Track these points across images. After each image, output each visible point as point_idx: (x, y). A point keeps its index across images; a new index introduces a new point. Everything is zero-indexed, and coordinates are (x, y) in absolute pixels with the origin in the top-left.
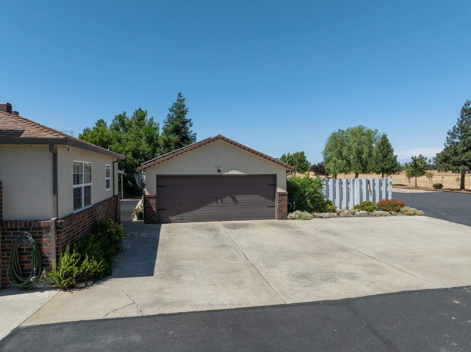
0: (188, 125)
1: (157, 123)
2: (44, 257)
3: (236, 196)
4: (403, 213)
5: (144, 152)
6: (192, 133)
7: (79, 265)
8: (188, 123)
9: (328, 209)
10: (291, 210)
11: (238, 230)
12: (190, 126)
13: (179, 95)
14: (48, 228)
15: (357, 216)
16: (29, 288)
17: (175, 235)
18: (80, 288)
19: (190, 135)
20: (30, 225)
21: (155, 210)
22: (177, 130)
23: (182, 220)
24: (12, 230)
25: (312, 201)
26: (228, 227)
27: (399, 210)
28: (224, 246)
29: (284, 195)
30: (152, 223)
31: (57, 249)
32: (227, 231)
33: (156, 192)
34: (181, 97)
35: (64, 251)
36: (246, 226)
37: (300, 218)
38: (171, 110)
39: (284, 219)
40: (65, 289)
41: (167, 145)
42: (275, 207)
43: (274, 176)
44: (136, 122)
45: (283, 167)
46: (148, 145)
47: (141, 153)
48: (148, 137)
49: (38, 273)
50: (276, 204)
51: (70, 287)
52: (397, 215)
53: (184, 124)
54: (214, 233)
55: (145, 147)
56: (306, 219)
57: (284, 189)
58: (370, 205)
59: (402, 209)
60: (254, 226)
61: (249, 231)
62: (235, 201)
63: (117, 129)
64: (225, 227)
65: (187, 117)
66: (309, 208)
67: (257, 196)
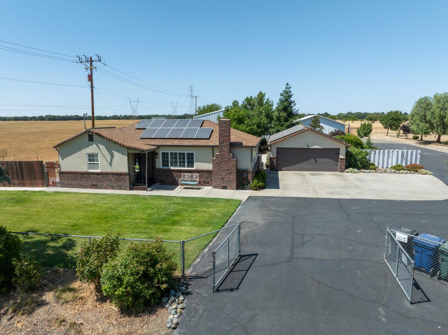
0: (292, 105)
1: (272, 101)
2: (248, 180)
3: (317, 159)
4: (419, 173)
5: (264, 124)
6: (295, 110)
7: (258, 183)
8: (293, 104)
9: (371, 168)
10: (347, 167)
11: (315, 176)
12: (294, 105)
13: (287, 84)
14: (250, 172)
15: (387, 173)
16: (244, 189)
17: (285, 177)
18: (259, 190)
19: (294, 111)
20: (245, 171)
21: (275, 164)
22: (285, 109)
23: (288, 170)
24: (240, 172)
25: (361, 163)
26: (311, 174)
27: (417, 171)
28: (306, 182)
29: (343, 160)
30: (274, 171)
31: (252, 178)
32: (310, 176)
33: (276, 156)
34: (288, 85)
35: (254, 179)
36: (320, 174)
37: (351, 172)
38: (281, 95)
39: (343, 172)
40: (254, 190)
41: (279, 119)
42: (338, 165)
43: (339, 149)
44: (257, 102)
45: (344, 145)
46: (266, 118)
47: (262, 124)
48: (266, 114)
49: (247, 185)
50: (339, 164)
51: (256, 190)
52: (414, 174)
53: (290, 104)
54: (303, 177)
55: (265, 120)
56: (355, 173)
57: (344, 156)
58: (400, 167)
59: (419, 171)
60: (324, 174)
61: (320, 177)
62: (316, 161)
63: (246, 108)
64: (309, 175)
65: (292, 99)
66: (359, 166)
67: (328, 159)
